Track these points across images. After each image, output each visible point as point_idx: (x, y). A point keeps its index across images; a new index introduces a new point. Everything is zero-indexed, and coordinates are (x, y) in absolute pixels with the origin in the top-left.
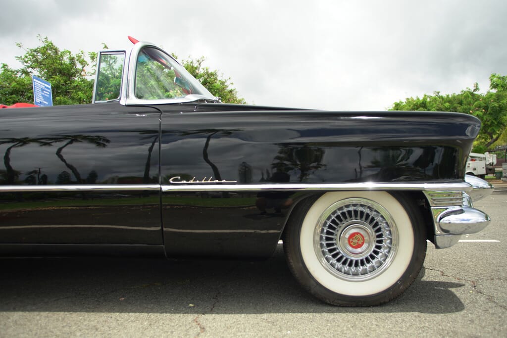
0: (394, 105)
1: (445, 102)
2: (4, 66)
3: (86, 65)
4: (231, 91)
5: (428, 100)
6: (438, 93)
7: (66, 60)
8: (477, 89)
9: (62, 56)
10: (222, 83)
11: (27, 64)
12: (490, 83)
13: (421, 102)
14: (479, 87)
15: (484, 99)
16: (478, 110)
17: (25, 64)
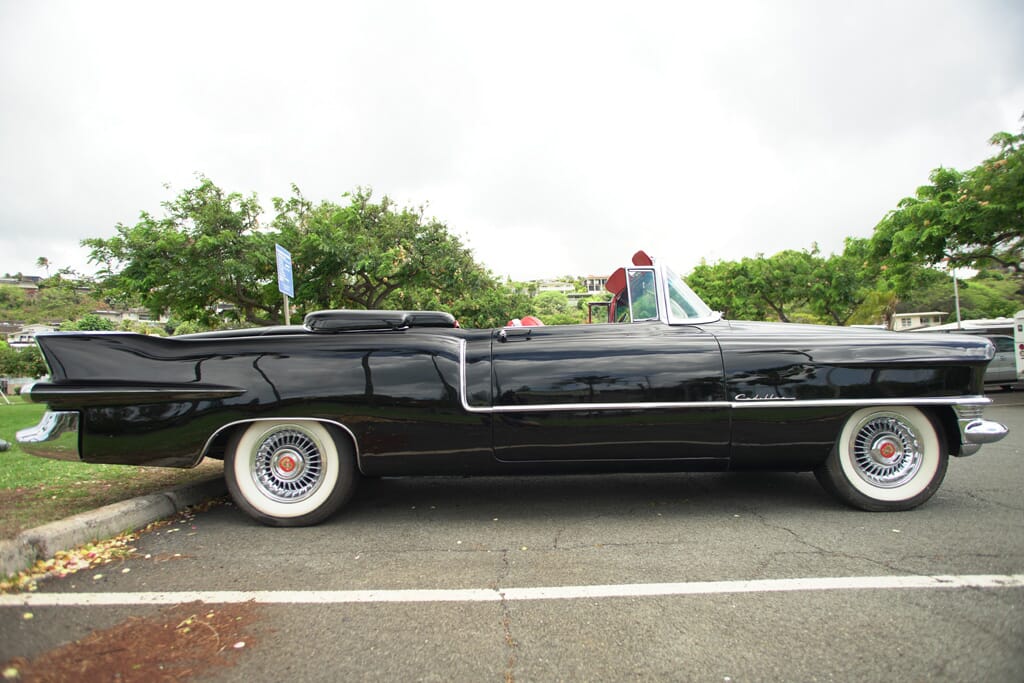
0: (694, 271)
1: (774, 270)
2: (144, 215)
3: (261, 214)
4: (467, 252)
5: (750, 266)
6: (762, 255)
7: (235, 208)
8: (816, 251)
9: (228, 202)
10: (455, 239)
11: (176, 213)
12: (845, 248)
13: (740, 268)
14: (819, 248)
15: (827, 265)
16: (817, 282)
17: (173, 212)
